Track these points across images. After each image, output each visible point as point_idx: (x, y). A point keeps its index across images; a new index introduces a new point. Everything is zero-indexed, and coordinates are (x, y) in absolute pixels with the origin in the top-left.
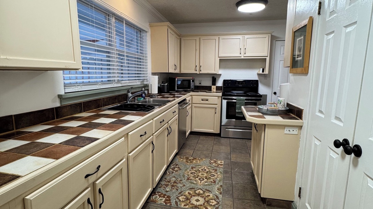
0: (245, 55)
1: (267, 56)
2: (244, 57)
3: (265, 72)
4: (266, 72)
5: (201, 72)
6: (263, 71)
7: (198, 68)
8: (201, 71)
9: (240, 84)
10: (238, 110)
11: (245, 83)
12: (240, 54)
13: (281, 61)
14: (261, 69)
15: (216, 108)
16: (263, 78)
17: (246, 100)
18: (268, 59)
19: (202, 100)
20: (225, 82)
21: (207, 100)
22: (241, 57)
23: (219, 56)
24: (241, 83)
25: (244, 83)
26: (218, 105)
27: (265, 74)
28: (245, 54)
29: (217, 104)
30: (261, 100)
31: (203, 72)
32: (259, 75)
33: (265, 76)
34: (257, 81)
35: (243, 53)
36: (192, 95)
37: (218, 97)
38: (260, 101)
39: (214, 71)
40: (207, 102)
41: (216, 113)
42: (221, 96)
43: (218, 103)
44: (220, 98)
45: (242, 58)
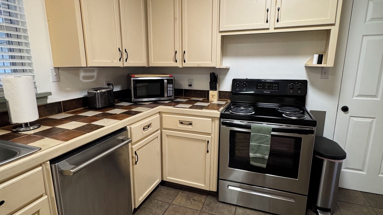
0: (278, 25)
1: (334, 23)
2: (275, 28)
3: (326, 63)
4: (329, 62)
5: (185, 65)
6: (320, 61)
7: (179, 57)
8: (185, 62)
9: (266, 87)
10: (254, 153)
11: (278, 87)
12: (267, 22)
13: (364, 37)
14: (316, 57)
15: (208, 141)
16: (317, 76)
17: (274, 130)
18: (334, 31)
19: (181, 123)
20: (236, 83)
21: (191, 124)
22: (268, 29)
23: (220, 30)
24: (268, 86)
25: (275, 87)
26: (213, 135)
27: (323, 68)
28: (278, 21)
29: (209, 134)
30: (312, 132)
31: (189, 63)
32: (309, 69)
33: (324, 71)
34: (304, 83)
35: (272, 20)
36: (161, 111)
37: (213, 118)
38: (309, 135)
39: (211, 62)
40: (190, 127)
41: (208, 152)
42: (219, 117)
43: (213, 130)
44: (217, 122)
45: (272, 31)
